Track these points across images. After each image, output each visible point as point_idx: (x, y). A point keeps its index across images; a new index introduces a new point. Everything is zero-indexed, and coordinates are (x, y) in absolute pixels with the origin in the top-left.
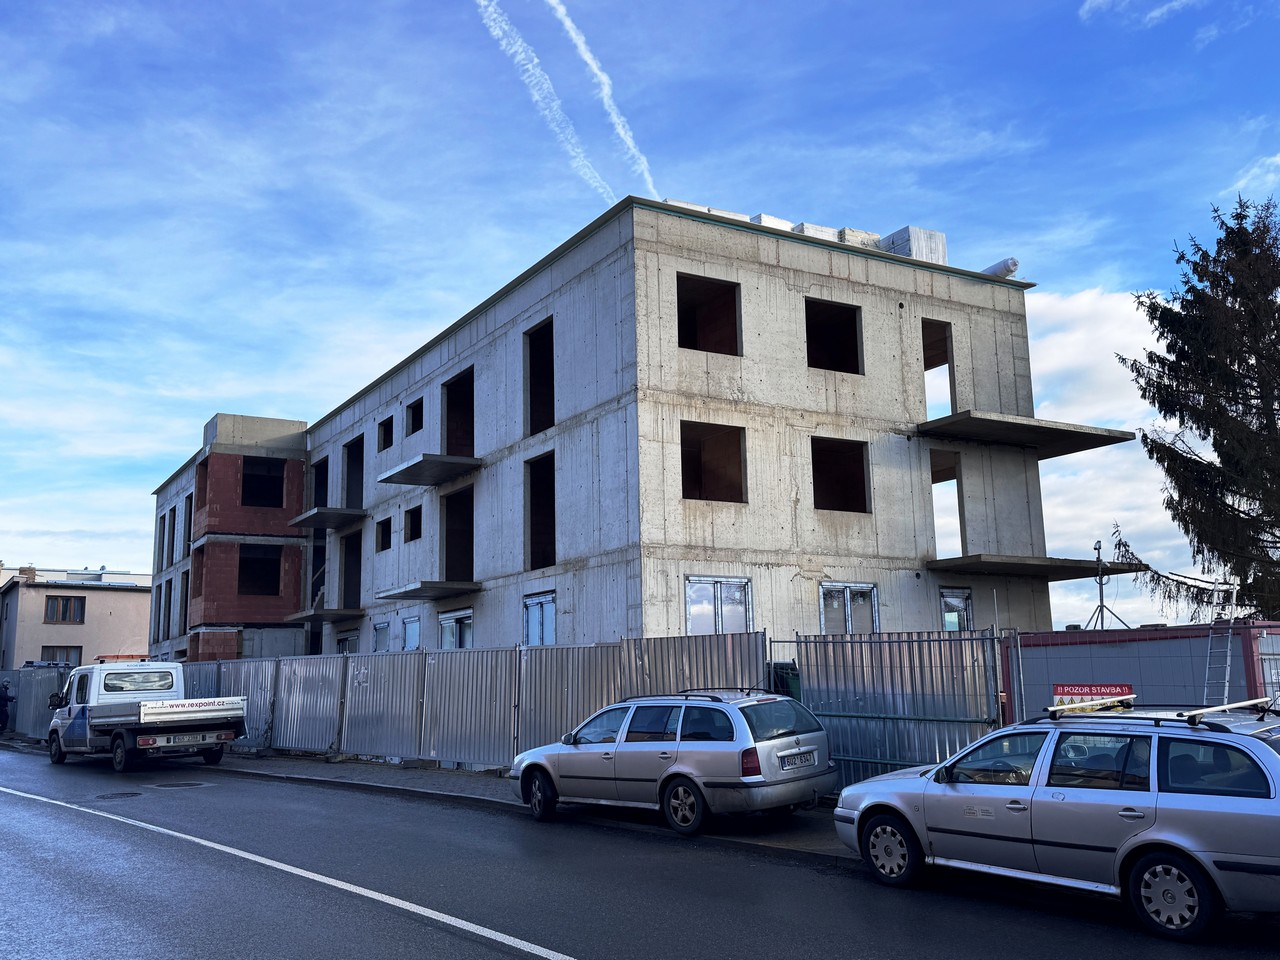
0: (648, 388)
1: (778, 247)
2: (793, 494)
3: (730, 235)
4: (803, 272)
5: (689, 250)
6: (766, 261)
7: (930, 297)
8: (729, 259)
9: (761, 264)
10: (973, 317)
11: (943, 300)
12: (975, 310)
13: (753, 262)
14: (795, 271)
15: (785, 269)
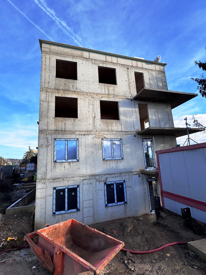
0: (44, 88)
1: (89, 54)
2: (94, 116)
3: (74, 51)
4: (97, 60)
5: (60, 54)
6: (85, 57)
7: (137, 67)
8: (73, 56)
9: (84, 58)
10: (149, 72)
11: (140, 68)
12: (150, 70)
13: (81, 57)
14: (94, 60)
15: (91, 59)
